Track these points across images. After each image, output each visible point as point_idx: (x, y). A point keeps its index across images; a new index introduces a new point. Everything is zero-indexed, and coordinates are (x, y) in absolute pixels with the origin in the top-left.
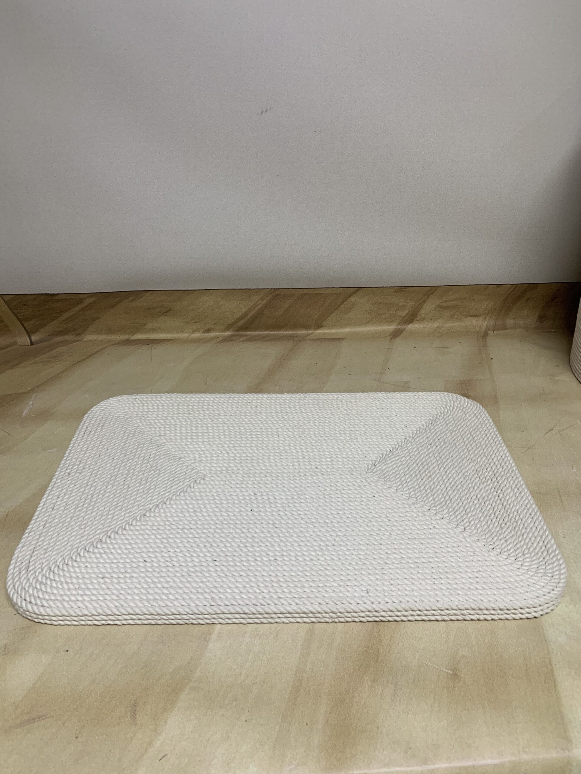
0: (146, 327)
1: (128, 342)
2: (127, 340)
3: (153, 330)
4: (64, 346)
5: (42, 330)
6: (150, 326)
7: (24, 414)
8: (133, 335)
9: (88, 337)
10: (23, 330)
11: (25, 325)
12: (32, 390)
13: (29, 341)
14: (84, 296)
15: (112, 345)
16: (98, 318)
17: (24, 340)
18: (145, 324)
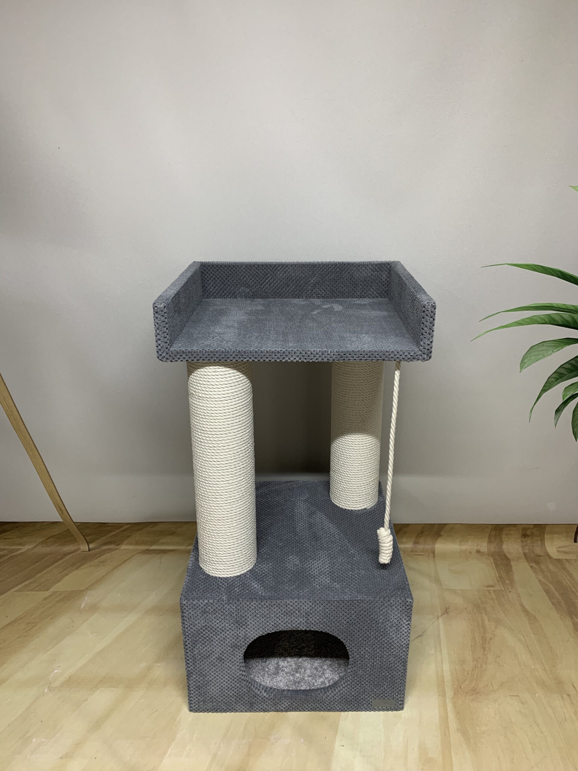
0: (160, 542)
1: (148, 552)
2: (147, 550)
3: (163, 544)
4: (108, 553)
5: (96, 541)
6: (162, 541)
7: (82, 607)
8: (151, 546)
9: (123, 547)
10: (85, 541)
11: (87, 538)
12: (87, 589)
13: (87, 548)
14: (123, 524)
15: (138, 553)
16: (131, 536)
17: (84, 547)
18: (159, 540)
